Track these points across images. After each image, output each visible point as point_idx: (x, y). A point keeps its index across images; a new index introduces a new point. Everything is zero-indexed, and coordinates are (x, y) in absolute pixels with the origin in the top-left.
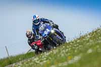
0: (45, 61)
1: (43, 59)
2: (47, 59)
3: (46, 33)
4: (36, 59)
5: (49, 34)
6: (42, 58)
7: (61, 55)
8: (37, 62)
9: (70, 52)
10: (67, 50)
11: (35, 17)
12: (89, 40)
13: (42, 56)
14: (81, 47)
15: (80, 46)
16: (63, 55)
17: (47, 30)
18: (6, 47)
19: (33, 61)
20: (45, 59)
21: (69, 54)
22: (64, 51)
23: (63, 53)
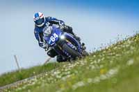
0: (69, 76)
1: (66, 73)
2: (71, 73)
3: (53, 39)
4: (56, 73)
5: (58, 40)
6: (64, 71)
7: (90, 68)
8: (57, 77)
9: (103, 64)
10: (99, 60)
11: (37, 15)
12: (129, 47)
13: (64, 69)
14: (118, 57)
15: (117, 55)
16: (93, 67)
17: (55, 34)
18: (15, 56)
19: (53, 75)
20: (69, 72)
21: (102, 66)
22: (95, 62)
23: (94, 64)
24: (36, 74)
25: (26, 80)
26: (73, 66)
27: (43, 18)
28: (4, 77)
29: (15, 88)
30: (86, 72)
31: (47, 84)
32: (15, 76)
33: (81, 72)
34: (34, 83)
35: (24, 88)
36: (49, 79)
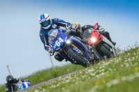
1: (100, 71)
2: (106, 71)
3: (58, 44)
6: (99, 69)
7: (125, 65)
8: (92, 74)
10: (134, 58)
11: (43, 17)
13: (99, 66)
16: (127, 65)
19: (87, 73)
20: (103, 70)
21: (136, 64)
22: (129, 60)
23: (128, 62)
24: (70, 72)
25: (60, 77)
26: (107, 64)
27: (49, 20)
28: (39, 75)
29: (49, 85)
30: (121, 70)
31: (81, 82)
32: (49, 74)
33: (115, 70)
34: (68, 81)
35: (58, 85)
36: (83, 77)
